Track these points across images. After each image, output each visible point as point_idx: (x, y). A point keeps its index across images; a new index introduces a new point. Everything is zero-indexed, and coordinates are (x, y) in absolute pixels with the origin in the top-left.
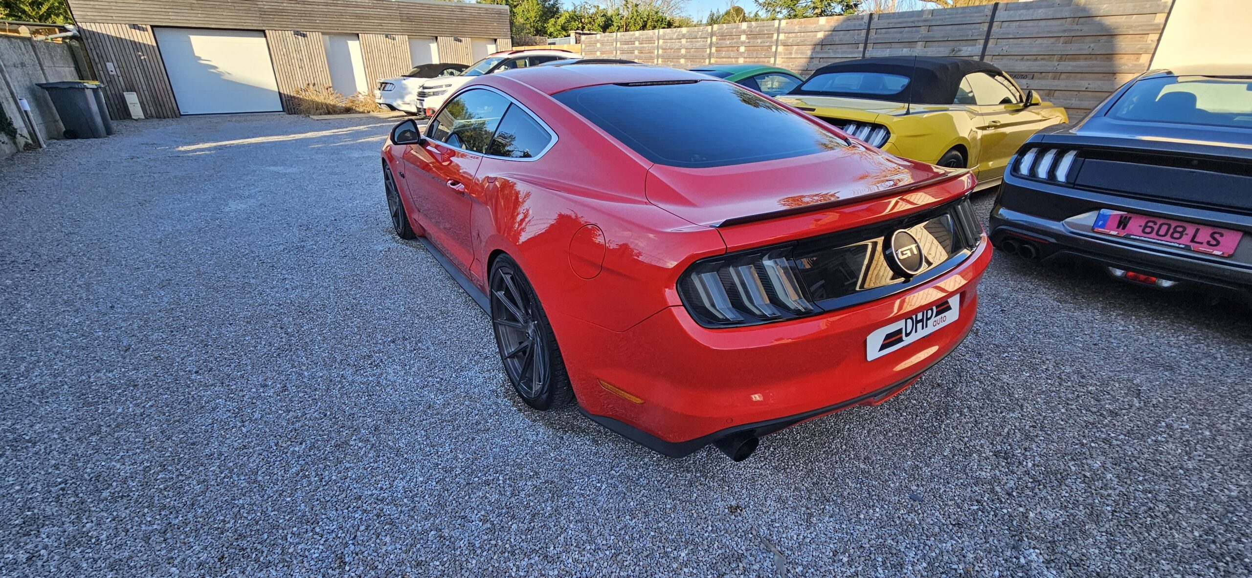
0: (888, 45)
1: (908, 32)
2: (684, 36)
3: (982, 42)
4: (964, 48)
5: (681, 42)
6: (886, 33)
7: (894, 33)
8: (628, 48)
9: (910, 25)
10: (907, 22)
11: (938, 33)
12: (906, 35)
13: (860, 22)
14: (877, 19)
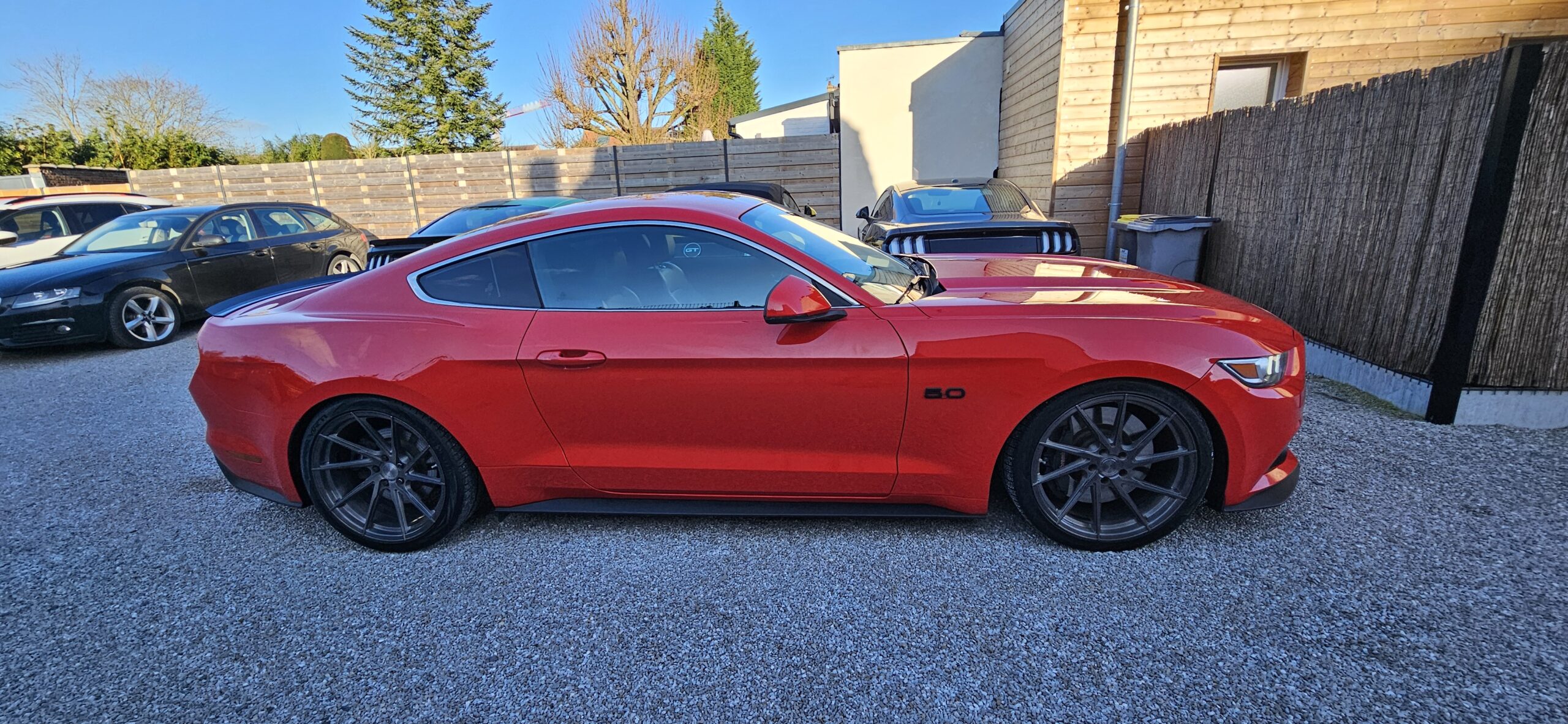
0: (642, 176)
1: (656, 163)
2: (360, 170)
3: (723, 171)
4: (710, 177)
5: (357, 177)
6: (635, 164)
7: (643, 164)
8: (249, 187)
9: (655, 157)
10: (653, 154)
11: (684, 164)
12: (655, 166)
13: (605, 154)
14: (621, 152)
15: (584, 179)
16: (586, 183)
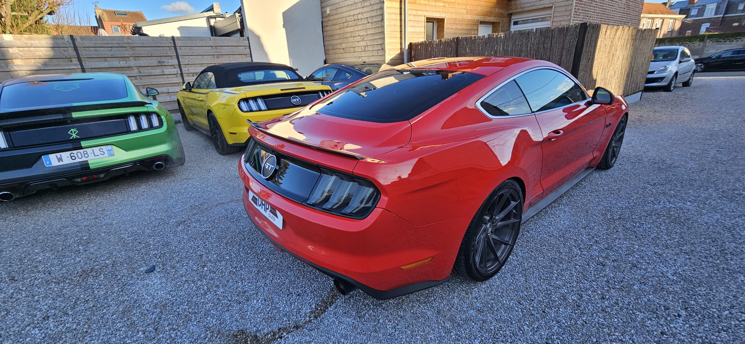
0: (103, 59)
1: (116, 50)
6: (96, 50)
7: (103, 50)
9: (116, 45)
10: (112, 43)
11: (142, 51)
12: (116, 52)
13: (62, 41)
14: (79, 40)
15: (41, 61)
16: (45, 64)
